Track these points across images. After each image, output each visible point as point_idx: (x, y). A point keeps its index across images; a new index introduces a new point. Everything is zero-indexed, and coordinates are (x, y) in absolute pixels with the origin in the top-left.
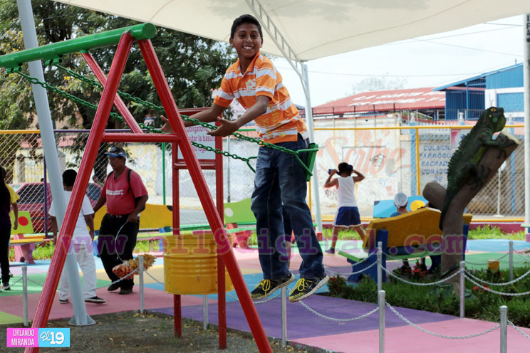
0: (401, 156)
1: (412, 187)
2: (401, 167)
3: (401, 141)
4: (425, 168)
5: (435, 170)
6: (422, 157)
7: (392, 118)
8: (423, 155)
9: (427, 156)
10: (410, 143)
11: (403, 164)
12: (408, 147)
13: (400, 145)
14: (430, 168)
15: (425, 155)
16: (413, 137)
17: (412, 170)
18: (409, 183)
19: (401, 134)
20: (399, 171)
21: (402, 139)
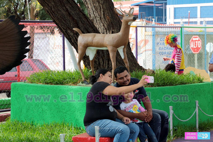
0: (145, 44)
1: (153, 62)
2: (145, 51)
3: (145, 35)
4: (161, 51)
5: (167, 52)
6: (159, 45)
7: (140, 21)
8: (160, 43)
9: (162, 44)
10: (152, 37)
11: (147, 49)
12: (150, 39)
13: (145, 38)
14: (164, 51)
15: (161, 44)
16: (154, 33)
17: (153, 52)
18: (151, 60)
19: (146, 31)
20: (144, 53)
21: (146, 34)
